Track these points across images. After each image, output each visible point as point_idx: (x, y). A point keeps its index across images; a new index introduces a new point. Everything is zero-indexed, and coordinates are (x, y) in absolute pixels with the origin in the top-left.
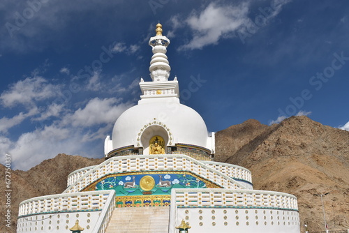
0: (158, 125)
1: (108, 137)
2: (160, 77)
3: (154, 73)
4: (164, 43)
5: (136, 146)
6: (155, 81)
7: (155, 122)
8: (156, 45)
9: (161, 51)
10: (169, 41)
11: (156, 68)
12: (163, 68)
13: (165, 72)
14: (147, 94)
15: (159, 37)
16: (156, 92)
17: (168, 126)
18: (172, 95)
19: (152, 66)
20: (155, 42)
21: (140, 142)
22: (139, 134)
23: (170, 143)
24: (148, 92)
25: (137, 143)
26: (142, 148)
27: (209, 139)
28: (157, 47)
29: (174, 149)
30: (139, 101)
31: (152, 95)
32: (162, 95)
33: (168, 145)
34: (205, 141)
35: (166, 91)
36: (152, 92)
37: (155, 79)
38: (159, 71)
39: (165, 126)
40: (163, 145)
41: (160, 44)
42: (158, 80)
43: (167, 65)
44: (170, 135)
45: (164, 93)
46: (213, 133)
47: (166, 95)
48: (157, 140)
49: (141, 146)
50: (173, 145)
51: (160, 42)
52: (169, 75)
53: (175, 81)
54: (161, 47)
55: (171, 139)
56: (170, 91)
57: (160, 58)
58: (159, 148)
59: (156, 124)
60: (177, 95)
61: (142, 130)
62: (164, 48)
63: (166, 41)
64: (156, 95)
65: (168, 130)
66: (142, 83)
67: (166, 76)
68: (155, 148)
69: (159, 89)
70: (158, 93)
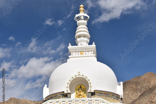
0: (81, 76)
1: (46, 85)
2: (83, 42)
3: (78, 39)
4: (85, 18)
5: (66, 92)
6: (79, 45)
7: (79, 75)
8: (79, 20)
9: (83, 24)
10: (88, 17)
11: (80, 36)
12: (85, 36)
13: (86, 39)
14: (74, 54)
15: (82, 14)
16: (80, 53)
17: (89, 78)
18: (91, 55)
19: (77, 34)
20: (79, 18)
21: (68, 89)
22: (68, 84)
23: (90, 90)
24: (74, 53)
25: (66, 90)
26: (70, 93)
27: (118, 87)
28: (80, 21)
29: (93, 94)
30: (68, 60)
31: (77, 55)
32: (84, 55)
33: (89, 91)
34: (115, 88)
35: (87, 53)
36: (77, 53)
37: (79, 44)
38: (82, 38)
39: (86, 77)
40: (85, 91)
41: (82, 19)
42: (81, 45)
43: (87, 33)
44: (90, 84)
45: (86, 54)
46: (122, 83)
47: (87, 55)
48: (81, 87)
49: (69, 92)
50: (92, 91)
51: (82, 18)
52: (89, 41)
53: (94, 45)
54: (83, 21)
55: (91, 87)
56: (90, 52)
57: (82, 29)
58: (82, 93)
59: (80, 76)
60: (94, 55)
61: (70, 80)
62: (86, 22)
63: (87, 17)
64: (80, 55)
65: (89, 80)
66: (70, 47)
67: (87, 42)
68: (79, 94)
69: (82, 51)
70: (81, 54)
